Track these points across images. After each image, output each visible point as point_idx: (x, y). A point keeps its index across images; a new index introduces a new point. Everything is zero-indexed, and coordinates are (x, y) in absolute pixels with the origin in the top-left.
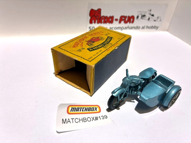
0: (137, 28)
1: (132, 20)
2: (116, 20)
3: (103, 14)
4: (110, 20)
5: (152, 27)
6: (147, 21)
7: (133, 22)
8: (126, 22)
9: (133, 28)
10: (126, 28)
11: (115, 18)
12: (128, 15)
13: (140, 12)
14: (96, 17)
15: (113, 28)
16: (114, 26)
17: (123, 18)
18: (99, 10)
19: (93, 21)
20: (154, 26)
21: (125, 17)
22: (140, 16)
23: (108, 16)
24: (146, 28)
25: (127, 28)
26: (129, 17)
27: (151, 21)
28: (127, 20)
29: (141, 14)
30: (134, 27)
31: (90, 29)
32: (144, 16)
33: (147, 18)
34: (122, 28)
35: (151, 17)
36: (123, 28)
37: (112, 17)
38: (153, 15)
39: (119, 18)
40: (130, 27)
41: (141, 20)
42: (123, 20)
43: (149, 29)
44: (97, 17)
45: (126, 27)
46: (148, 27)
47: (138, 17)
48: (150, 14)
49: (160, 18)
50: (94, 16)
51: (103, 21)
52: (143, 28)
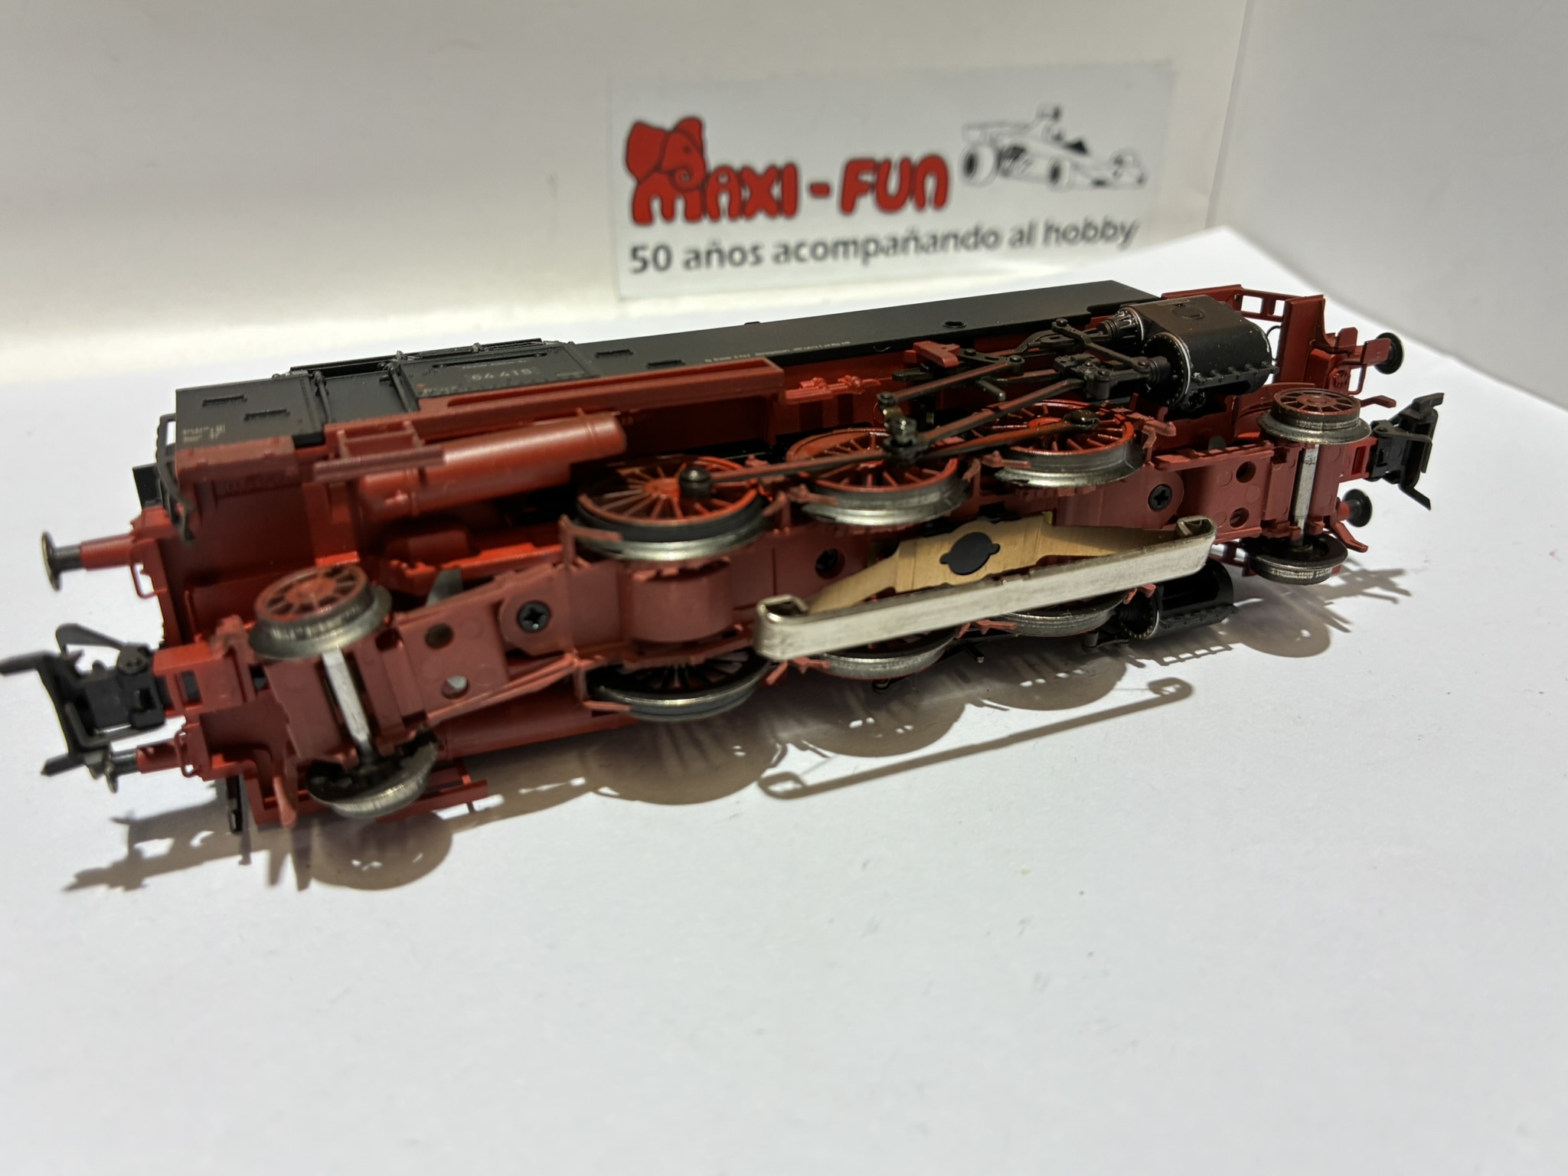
0: (981, 239)
1: (930, 184)
2: (820, 190)
3: (719, 152)
4: (776, 191)
5: (1091, 233)
6: (1044, 188)
7: (941, 199)
8: (889, 204)
9: (952, 242)
10: (897, 245)
11: (806, 179)
12: (896, 157)
13: (983, 126)
14: (671, 173)
15: (800, 245)
16: (811, 238)
17: (868, 178)
18: (691, 130)
19: (656, 205)
20: (1099, 221)
21: (881, 168)
22: (987, 160)
23: (760, 167)
24: (1046, 239)
25: (906, 241)
26: (905, 163)
27: (1071, 185)
28: (893, 184)
29: (993, 142)
30: (955, 236)
31: (638, 264)
32: (1017, 152)
33: (1042, 167)
34: (865, 249)
35: (1068, 159)
36: (872, 247)
37: (787, 175)
38: (1079, 147)
39: (835, 180)
40: (925, 240)
41: (999, 181)
42: (864, 189)
43: (1064, 245)
44: (683, 178)
45: (895, 241)
46: (1058, 234)
47: (970, 165)
48: (1058, 138)
49: (1137, 163)
50: (657, 168)
51: (724, 200)
52: (1023, 238)
